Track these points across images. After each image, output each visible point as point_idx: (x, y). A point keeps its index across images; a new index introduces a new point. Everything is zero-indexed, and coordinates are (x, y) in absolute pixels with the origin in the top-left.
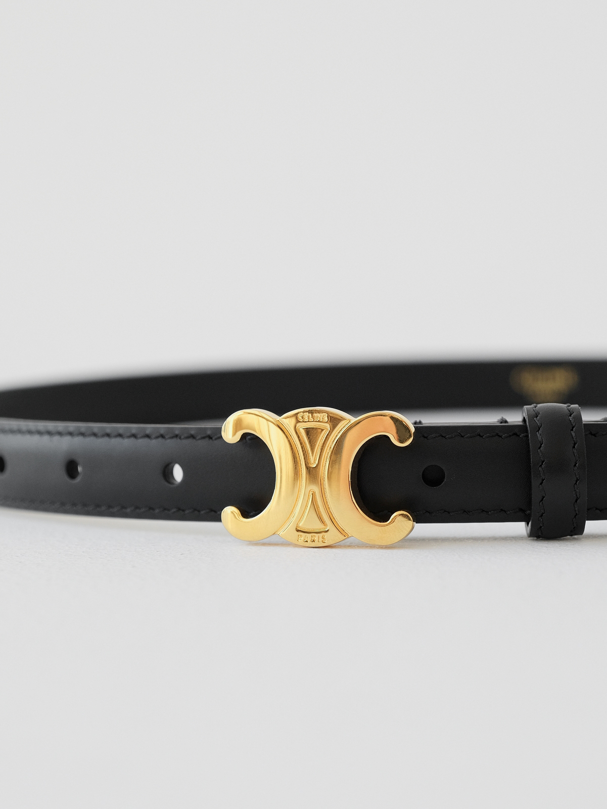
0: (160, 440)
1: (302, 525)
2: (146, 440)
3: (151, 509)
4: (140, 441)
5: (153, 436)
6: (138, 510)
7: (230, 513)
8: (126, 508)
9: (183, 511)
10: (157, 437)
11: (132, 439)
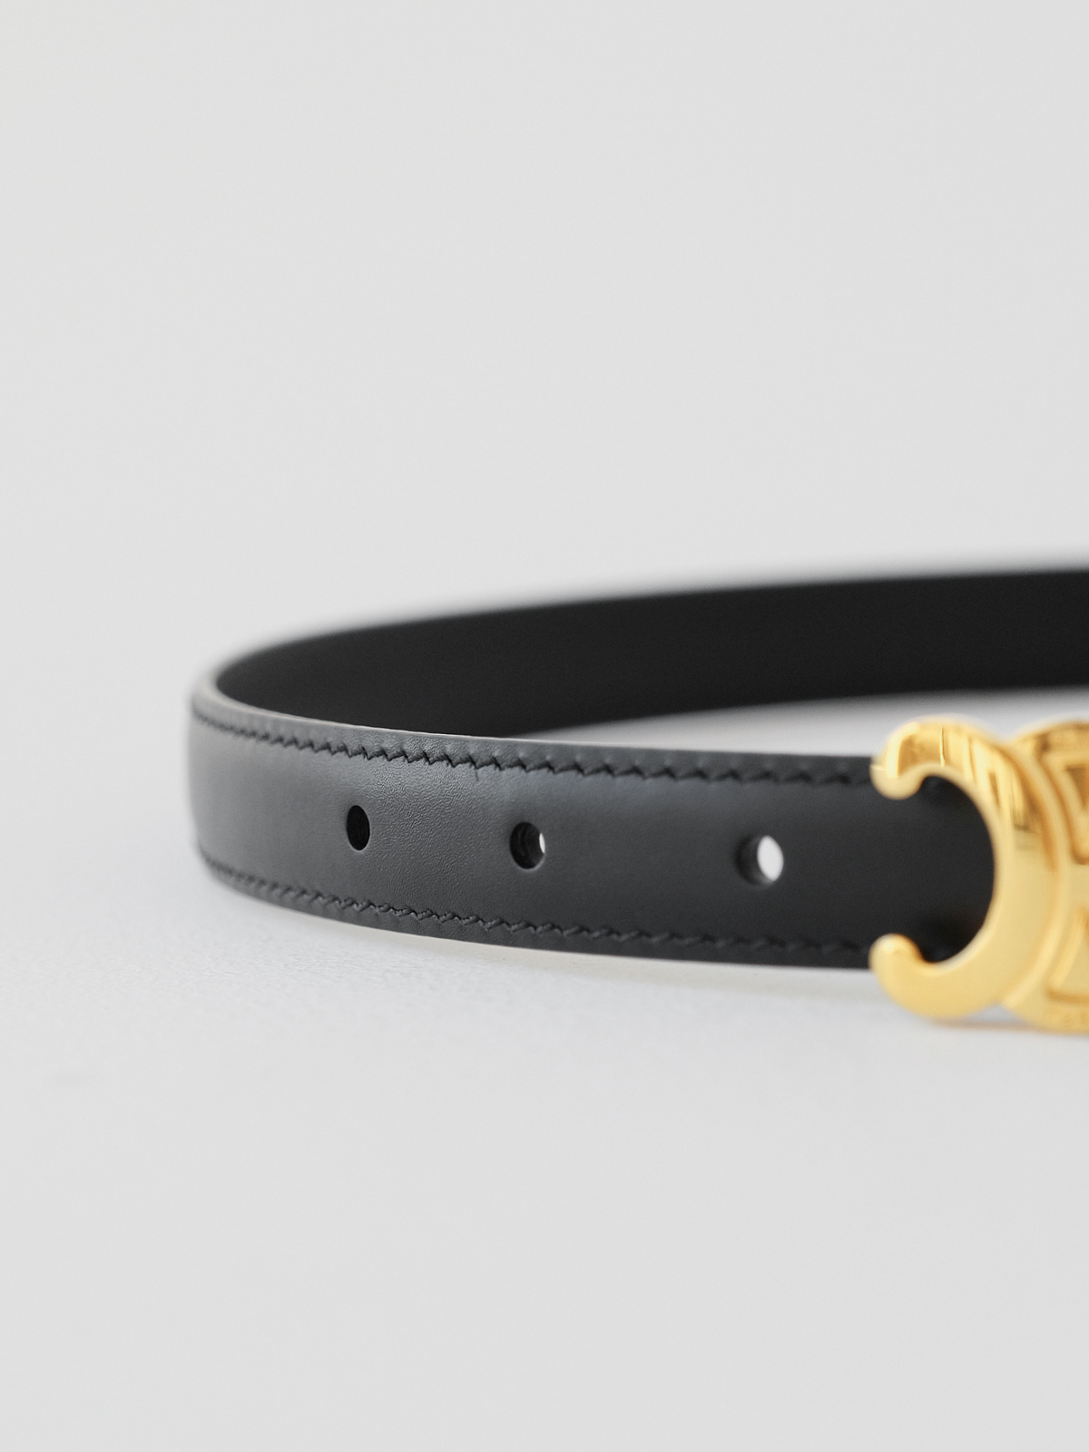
0: (729, 783)
1: (1059, 981)
2: (695, 783)
3: (707, 937)
4: (682, 784)
5: (714, 775)
6: (676, 941)
7: (892, 951)
8: (649, 936)
9: (782, 944)
10: (722, 777)
11: (665, 780)
